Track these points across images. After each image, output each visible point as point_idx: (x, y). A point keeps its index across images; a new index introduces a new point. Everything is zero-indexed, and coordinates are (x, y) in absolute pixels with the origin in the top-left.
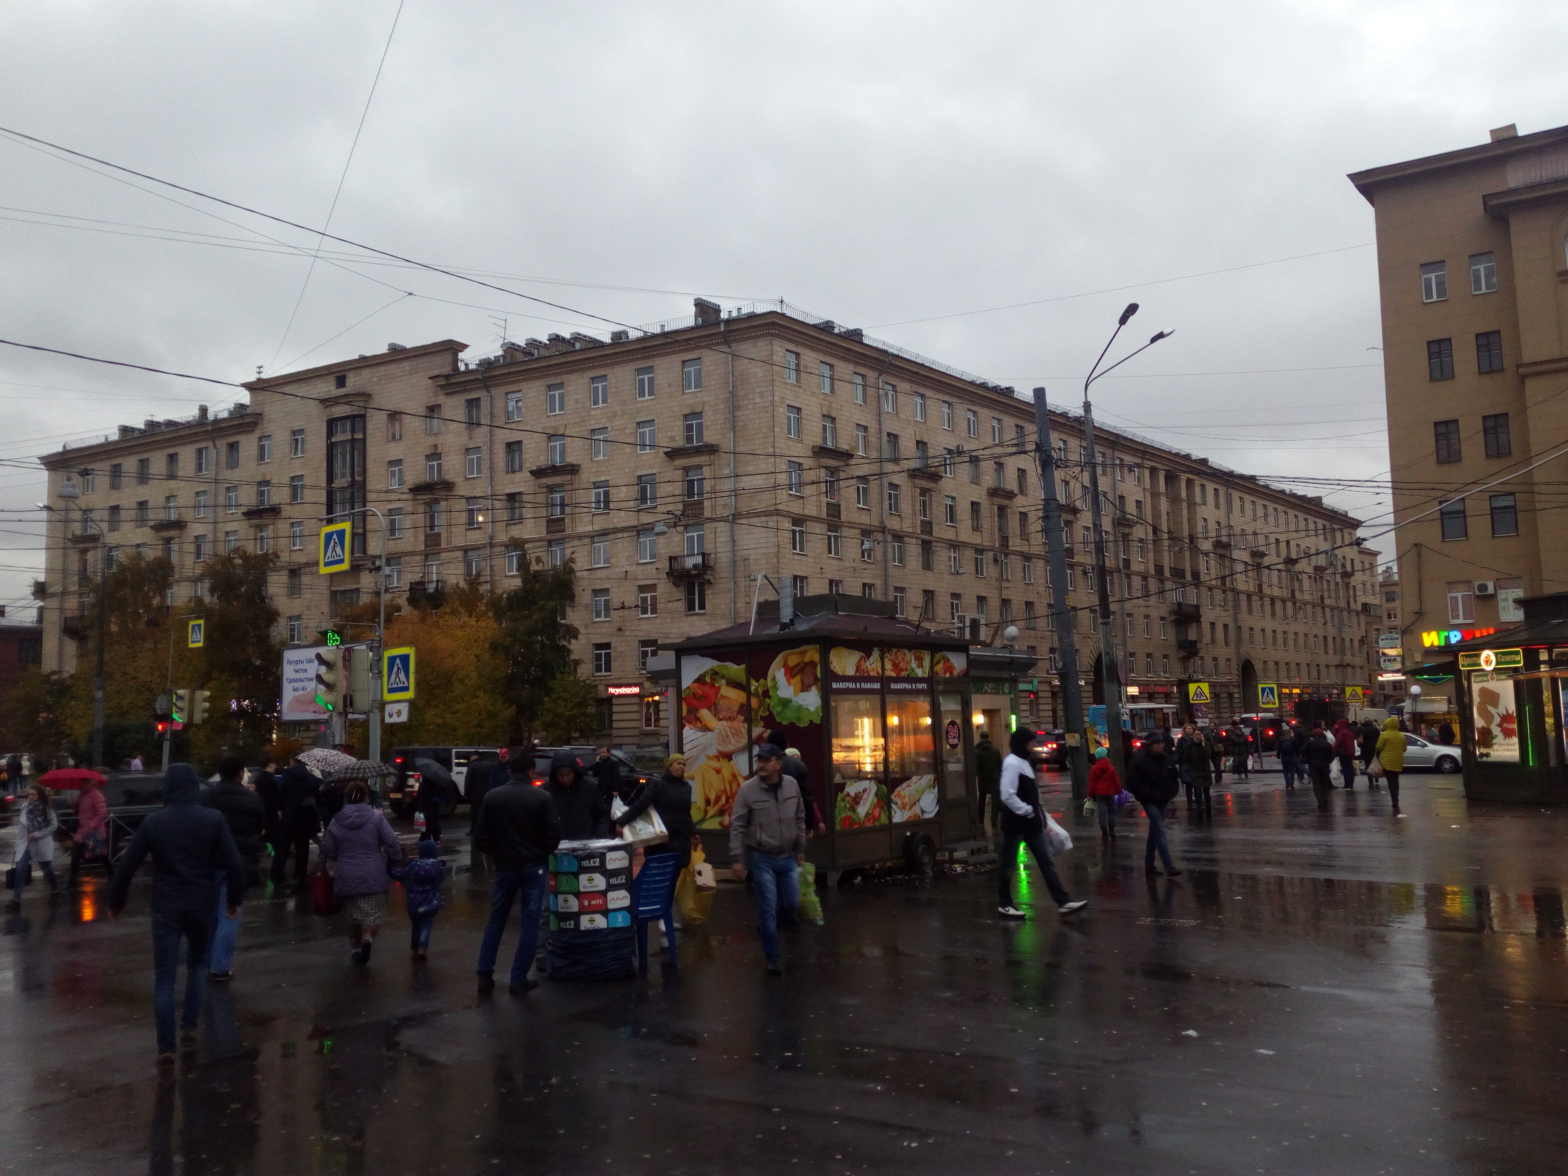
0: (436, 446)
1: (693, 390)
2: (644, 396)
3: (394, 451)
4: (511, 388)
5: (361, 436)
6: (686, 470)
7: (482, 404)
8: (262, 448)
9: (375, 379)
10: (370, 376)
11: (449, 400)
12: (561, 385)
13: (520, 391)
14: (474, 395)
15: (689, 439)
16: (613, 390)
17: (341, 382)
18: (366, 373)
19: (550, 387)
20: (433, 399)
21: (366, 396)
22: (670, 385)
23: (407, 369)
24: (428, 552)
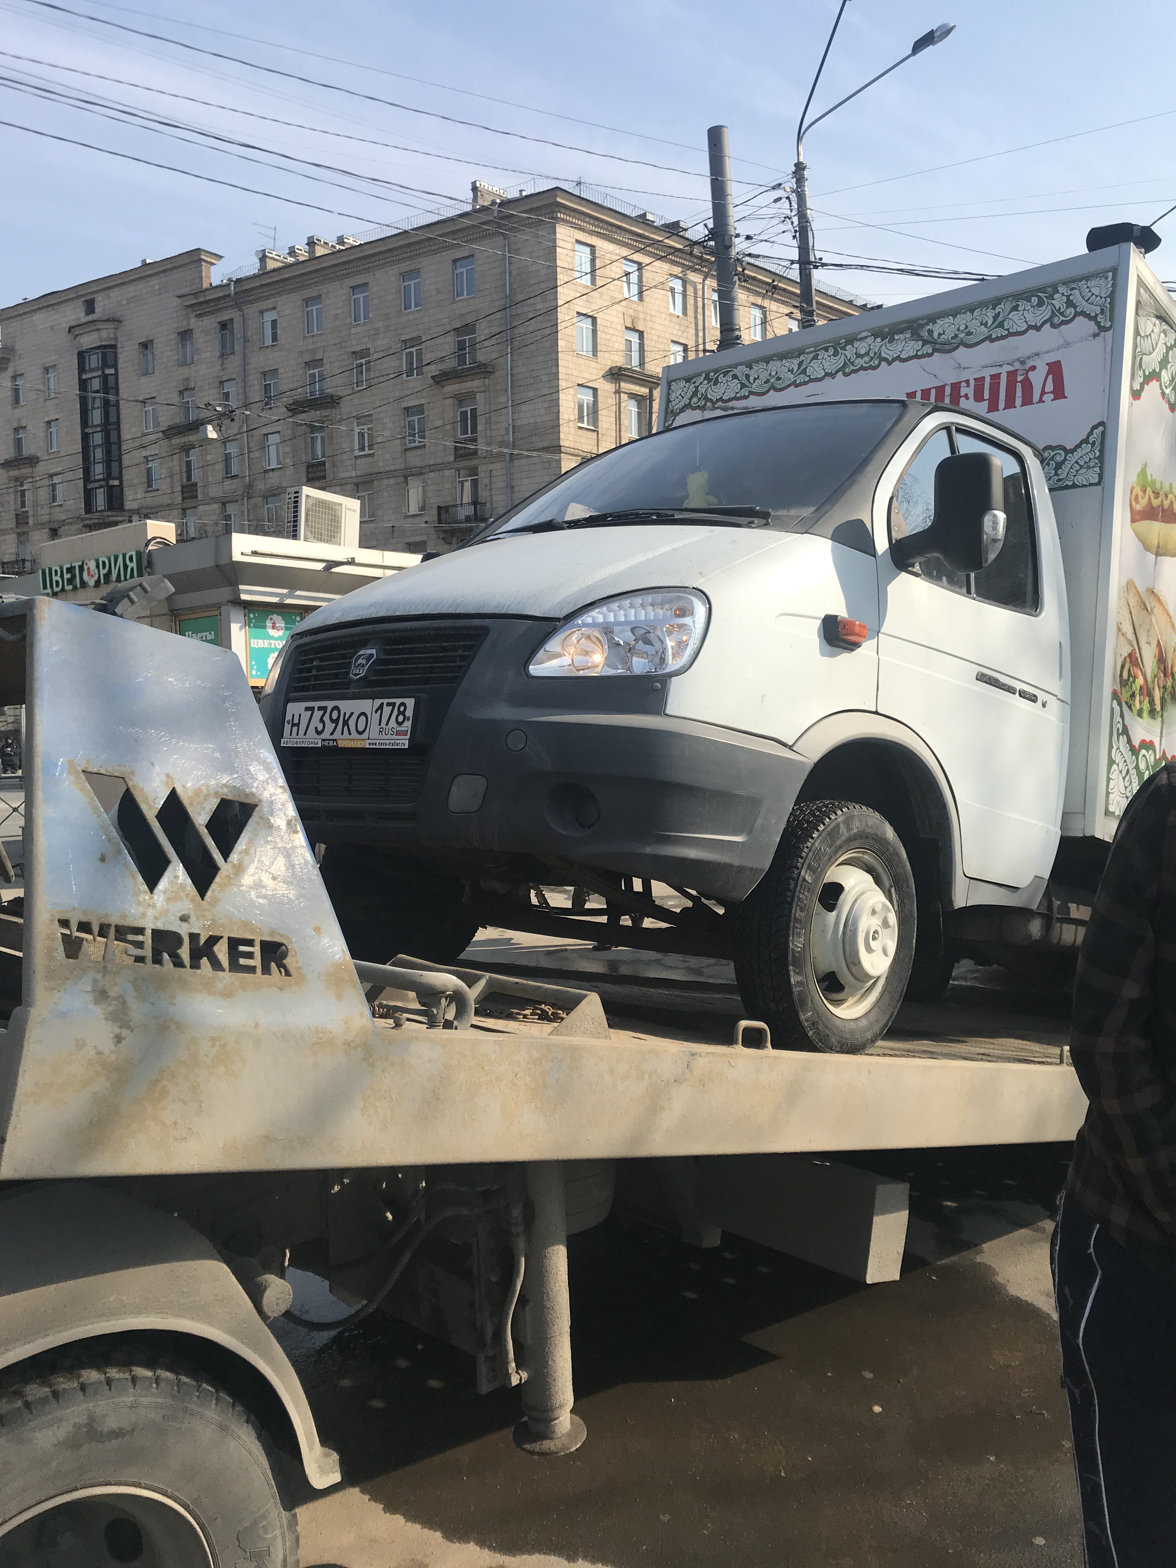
0: (188, 379)
1: (465, 296)
2: (410, 308)
3: (147, 386)
4: (264, 305)
5: (112, 371)
6: (460, 399)
7: (235, 325)
8: (16, 391)
9: (124, 302)
10: (119, 299)
11: (200, 324)
12: (317, 298)
13: (274, 308)
14: (226, 316)
15: (461, 359)
16: (376, 301)
17: (90, 307)
18: (114, 294)
19: (307, 302)
20: (185, 323)
21: (116, 321)
22: (438, 292)
23: (157, 287)
24: (185, 505)
